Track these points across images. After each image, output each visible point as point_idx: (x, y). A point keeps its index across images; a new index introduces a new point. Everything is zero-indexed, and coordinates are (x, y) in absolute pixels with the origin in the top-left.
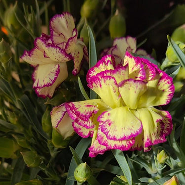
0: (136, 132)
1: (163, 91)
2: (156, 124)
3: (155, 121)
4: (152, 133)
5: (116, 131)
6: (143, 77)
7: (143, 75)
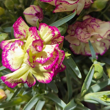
0: (11, 68)
1: (44, 76)
2: (19, 79)
3: (21, 77)
4: (12, 78)
5: (11, 55)
6: (42, 62)
7: (43, 61)
